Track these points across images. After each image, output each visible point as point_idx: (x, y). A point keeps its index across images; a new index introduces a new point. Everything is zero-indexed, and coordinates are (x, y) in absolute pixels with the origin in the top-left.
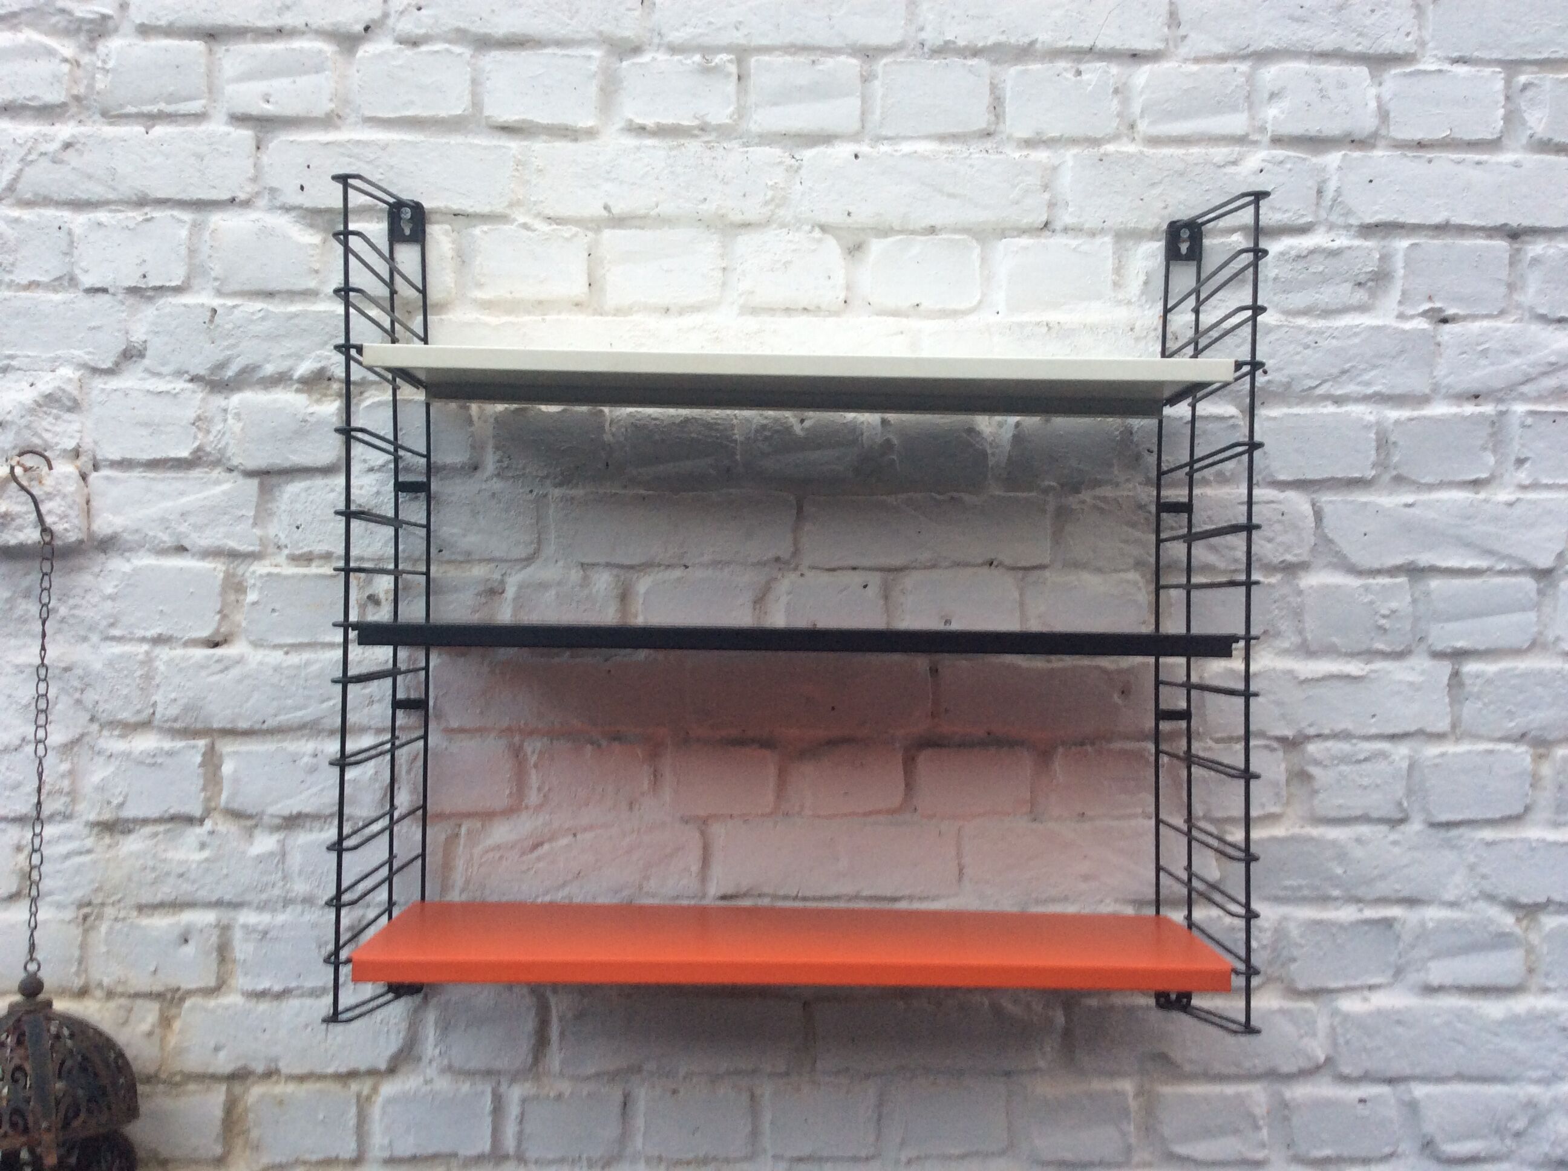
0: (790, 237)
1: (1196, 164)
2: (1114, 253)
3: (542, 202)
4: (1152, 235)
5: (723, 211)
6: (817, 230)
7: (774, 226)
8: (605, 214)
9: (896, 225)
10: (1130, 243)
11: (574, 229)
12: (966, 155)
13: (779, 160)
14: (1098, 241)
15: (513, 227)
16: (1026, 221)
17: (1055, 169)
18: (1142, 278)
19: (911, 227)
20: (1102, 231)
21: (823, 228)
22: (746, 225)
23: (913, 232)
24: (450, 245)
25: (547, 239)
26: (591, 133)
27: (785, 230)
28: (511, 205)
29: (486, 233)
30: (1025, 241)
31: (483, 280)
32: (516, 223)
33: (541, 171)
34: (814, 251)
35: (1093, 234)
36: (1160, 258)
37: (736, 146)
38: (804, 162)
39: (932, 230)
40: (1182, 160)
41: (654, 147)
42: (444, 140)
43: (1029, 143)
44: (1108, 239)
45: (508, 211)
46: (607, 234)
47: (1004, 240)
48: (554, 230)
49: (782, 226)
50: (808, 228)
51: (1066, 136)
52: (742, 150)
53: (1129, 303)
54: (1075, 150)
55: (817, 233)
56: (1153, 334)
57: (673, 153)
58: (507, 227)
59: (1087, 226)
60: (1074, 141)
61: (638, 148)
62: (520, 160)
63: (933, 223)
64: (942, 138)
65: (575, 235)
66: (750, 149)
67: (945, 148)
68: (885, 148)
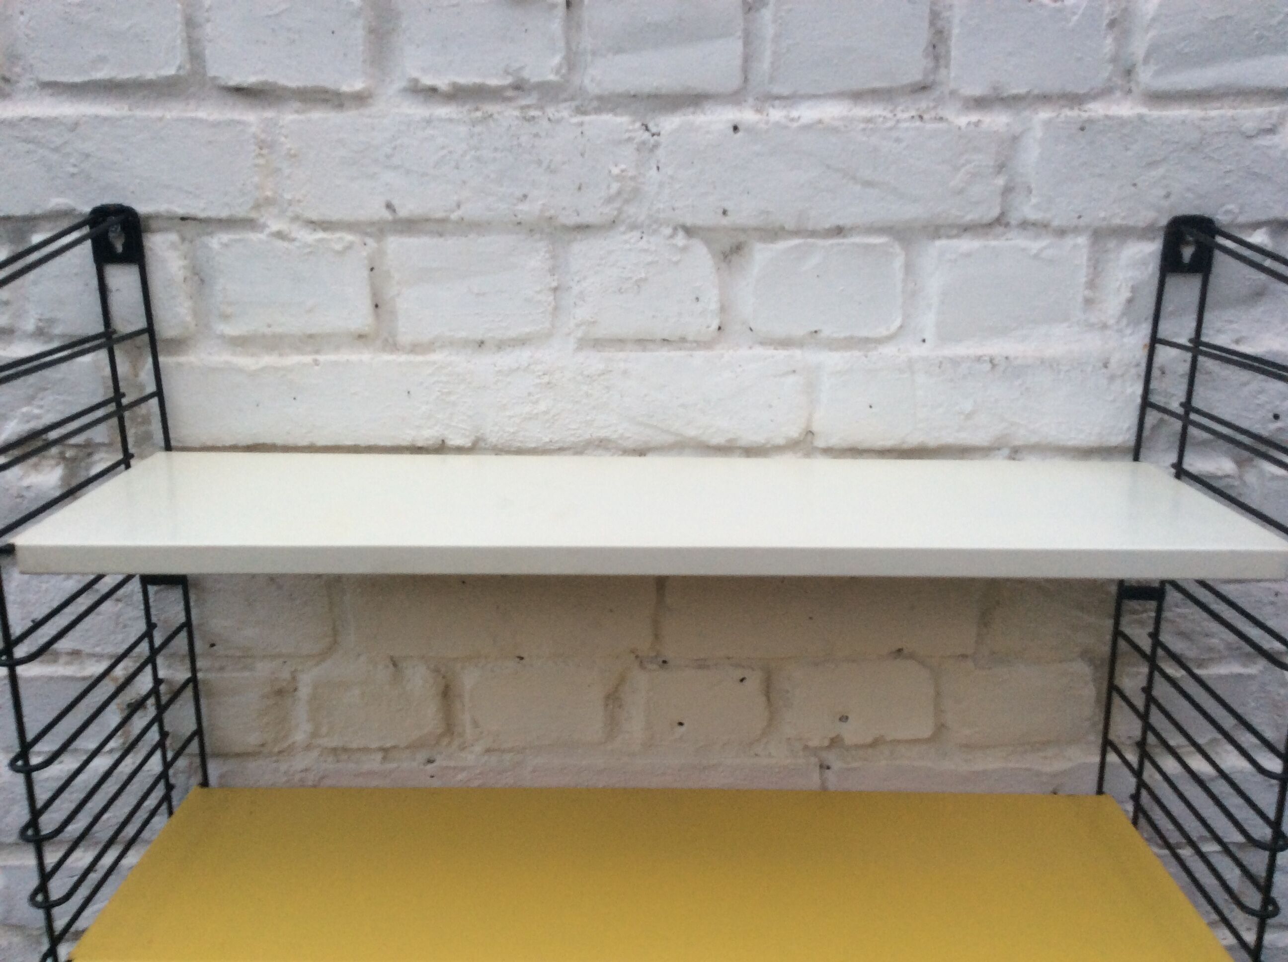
0: (643, 244)
1: (1218, 134)
2: (1089, 259)
3: (299, 201)
4: (1144, 233)
5: (552, 212)
6: (681, 234)
7: (622, 229)
8: (387, 215)
9: (790, 225)
10: (1112, 244)
11: (349, 237)
12: (890, 124)
13: (627, 135)
14: (1069, 241)
15: (262, 236)
16: (970, 217)
17: (1015, 139)
18: (1126, 294)
19: (810, 226)
20: (1076, 230)
21: (689, 231)
22: (583, 228)
23: (813, 234)
24: (182, 263)
25: (311, 253)
26: (361, 99)
27: (636, 234)
28: (257, 206)
29: (226, 245)
30: (967, 244)
31: (229, 310)
32: (267, 231)
33: (295, 156)
34: (676, 263)
35: (1062, 232)
36: (1153, 268)
37: (565, 114)
38: (662, 139)
39: (839, 231)
40: (1199, 128)
41: (451, 120)
42: (157, 113)
43: (980, 103)
44: (1082, 240)
45: (253, 215)
46: (394, 243)
47: (939, 243)
48: (320, 241)
49: (633, 227)
50: (668, 231)
51: (1036, 92)
52: (576, 120)
53: (1104, 327)
54: (1045, 114)
55: (681, 240)
56: (1133, 371)
57: (478, 129)
58: (254, 237)
59: (1056, 223)
60: (1045, 99)
61: (429, 121)
62: (263, 141)
63: (841, 223)
64: (858, 96)
65: (349, 247)
66: (587, 119)
67: (862, 111)
68: (776, 114)
